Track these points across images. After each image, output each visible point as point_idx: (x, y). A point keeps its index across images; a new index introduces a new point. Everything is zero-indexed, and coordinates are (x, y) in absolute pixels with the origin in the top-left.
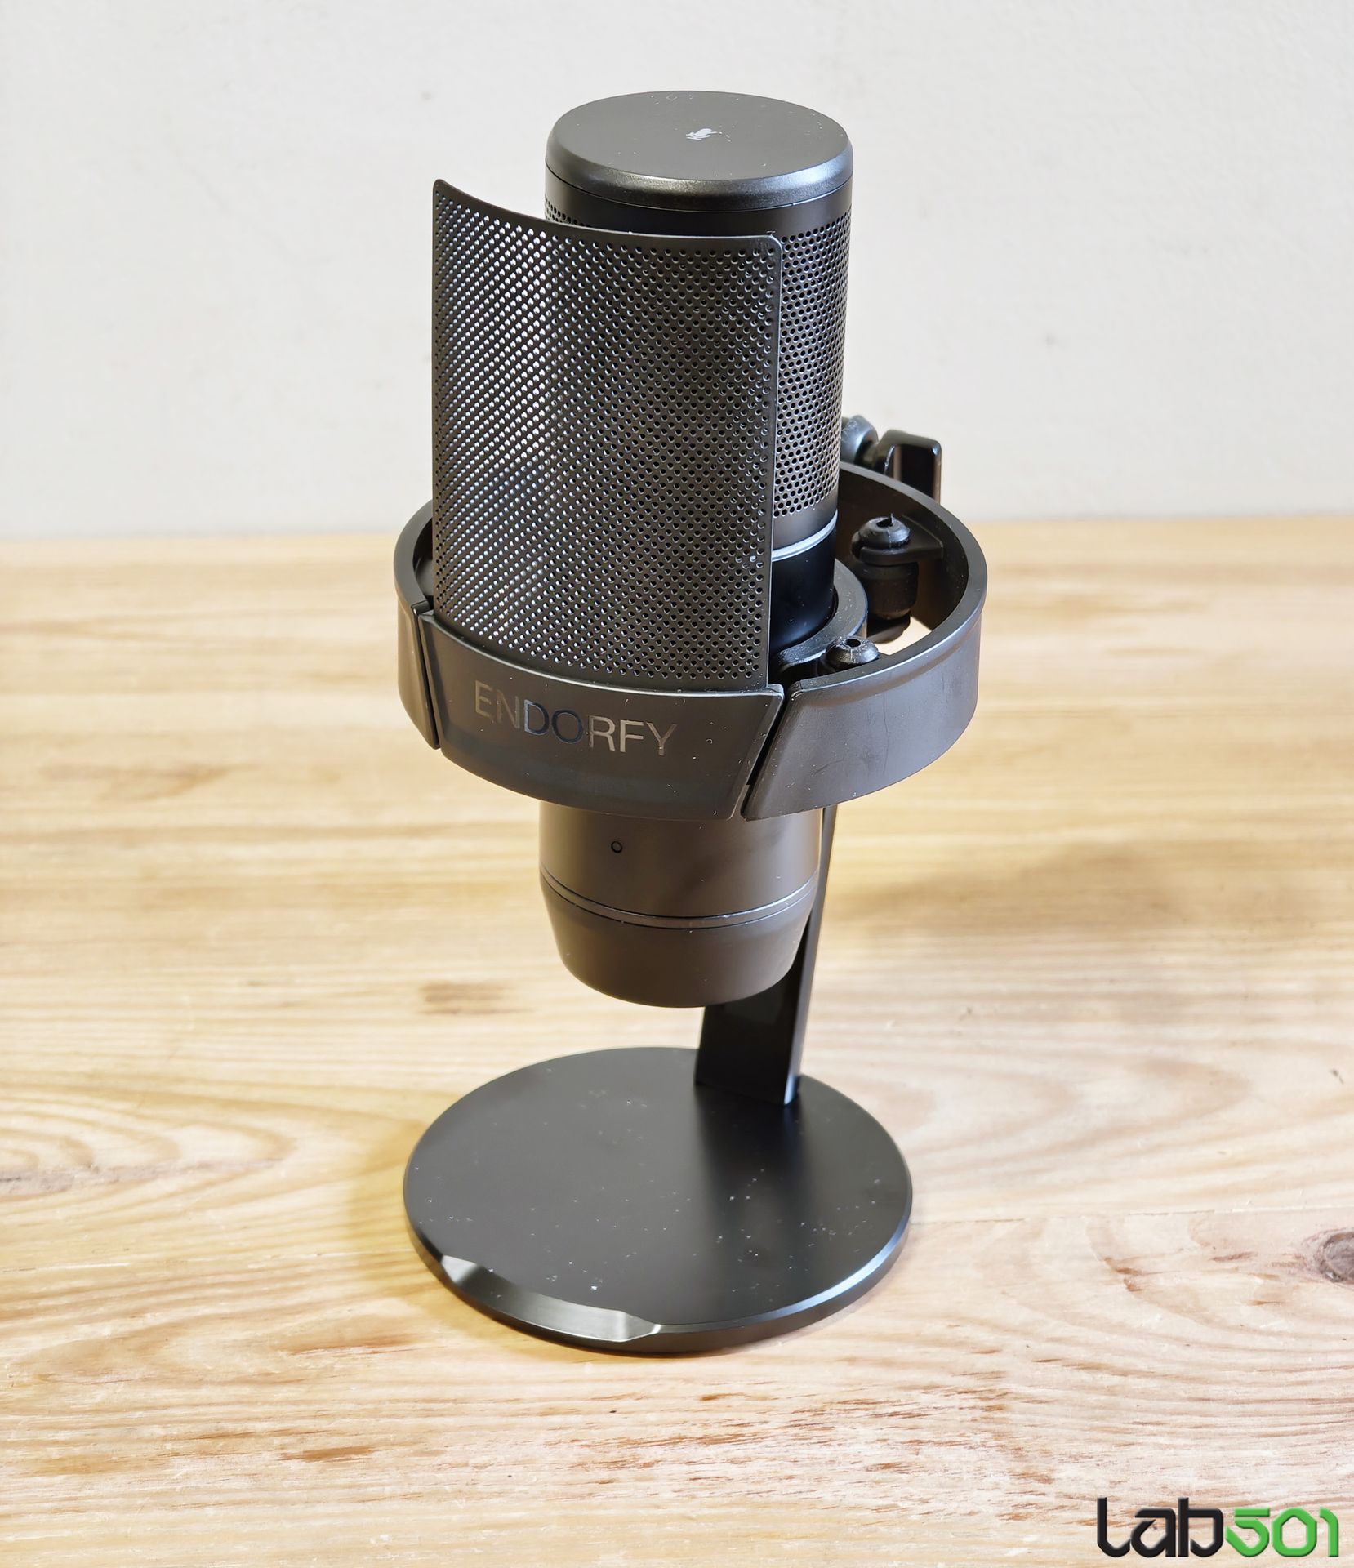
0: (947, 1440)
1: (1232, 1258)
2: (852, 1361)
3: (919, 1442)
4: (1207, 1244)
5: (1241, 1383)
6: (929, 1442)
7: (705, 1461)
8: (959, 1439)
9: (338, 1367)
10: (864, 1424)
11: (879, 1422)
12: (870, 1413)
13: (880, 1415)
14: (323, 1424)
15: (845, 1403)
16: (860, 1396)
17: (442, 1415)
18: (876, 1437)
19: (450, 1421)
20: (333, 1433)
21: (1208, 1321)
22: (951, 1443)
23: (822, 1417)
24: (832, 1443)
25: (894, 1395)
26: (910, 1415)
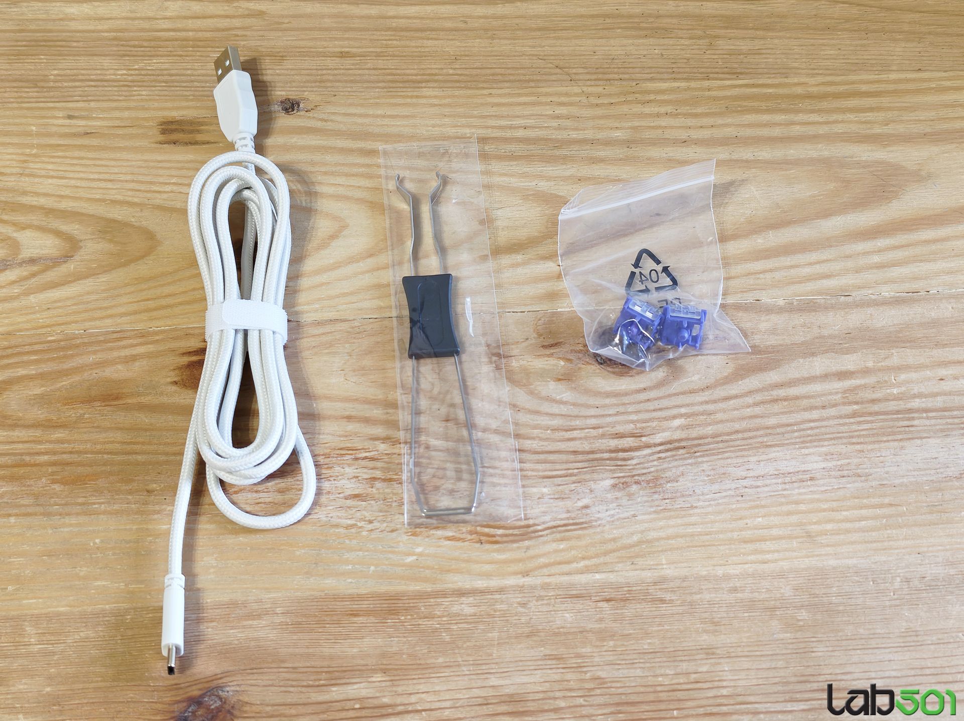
0: (389, 477)
1: (551, 346)
2: (349, 418)
3: (374, 479)
4: (542, 335)
5: (541, 439)
6: (379, 479)
7: (266, 490)
8: (395, 477)
9: (86, 416)
10: (349, 465)
11: (356, 462)
12: (353, 457)
13: (357, 459)
14: (75, 458)
15: (341, 449)
16: (349, 445)
17: (136, 453)
18: (354, 475)
19: (139, 458)
20: (80, 464)
21: (531, 393)
22: (390, 480)
23: (329, 459)
24: (331, 479)
25: (367, 444)
26: (372, 459)
